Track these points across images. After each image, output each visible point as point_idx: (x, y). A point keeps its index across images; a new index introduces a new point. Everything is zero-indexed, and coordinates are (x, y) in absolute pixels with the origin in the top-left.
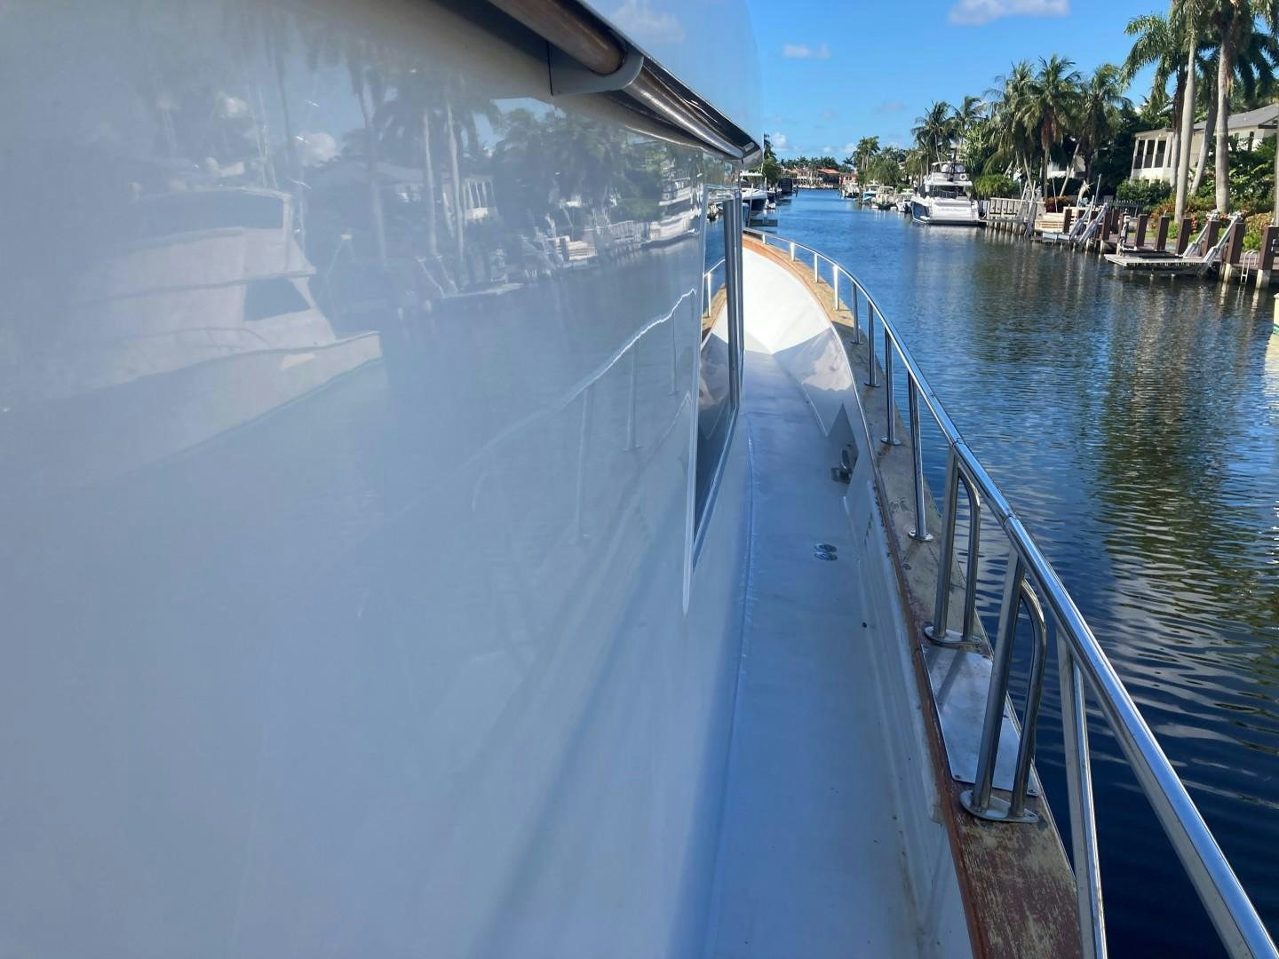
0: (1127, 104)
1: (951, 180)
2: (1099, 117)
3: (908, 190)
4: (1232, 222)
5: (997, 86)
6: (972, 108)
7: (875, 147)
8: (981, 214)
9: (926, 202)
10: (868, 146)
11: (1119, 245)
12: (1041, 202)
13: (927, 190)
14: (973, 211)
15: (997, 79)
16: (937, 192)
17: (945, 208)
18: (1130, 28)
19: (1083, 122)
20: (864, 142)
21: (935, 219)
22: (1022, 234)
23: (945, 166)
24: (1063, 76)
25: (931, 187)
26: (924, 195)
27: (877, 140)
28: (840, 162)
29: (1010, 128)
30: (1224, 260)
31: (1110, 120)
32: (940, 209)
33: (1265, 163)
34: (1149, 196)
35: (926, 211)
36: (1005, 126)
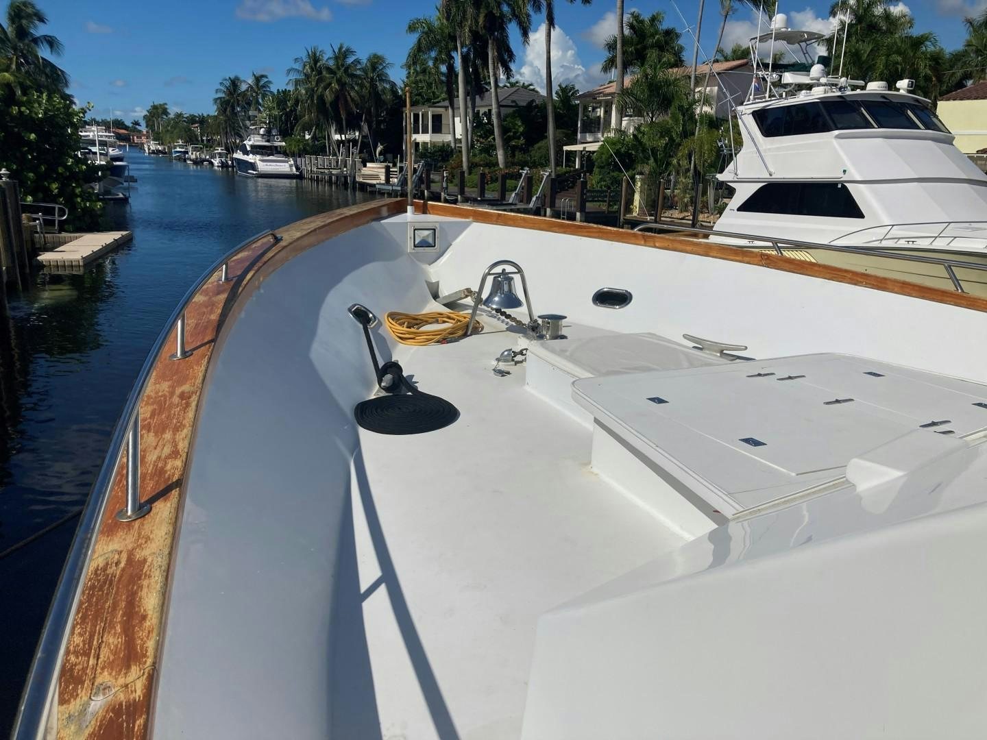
0: (393, 85)
1: (268, 141)
2: (376, 95)
3: (219, 149)
4: (524, 175)
5: (298, 66)
6: (262, 83)
7: (165, 112)
8: (297, 169)
9: (250, 158)
10: (157, 112)
11: (442, 194)
12: (358, 160)
13: (249, 149)
14: (291, 166)
15: (296, 60)
16: (256, 150)
17: (269, 164)
18: (410, 27)
19: (366, 98)
20: (155, 107)
21: (262, 173)
22: (336, 183)
23: (262, 130)
24: (350, 60)
25: (252, 146)
26: (246, 153)
27: (166, 106)
28: (128, 123)
29: (312, 101)
30: (543, 205)
31: (383, 97)
32: (264, 165)
33: (510, 132)
34: (440, 155)
35: (253, 166)
36: (308, 98)
